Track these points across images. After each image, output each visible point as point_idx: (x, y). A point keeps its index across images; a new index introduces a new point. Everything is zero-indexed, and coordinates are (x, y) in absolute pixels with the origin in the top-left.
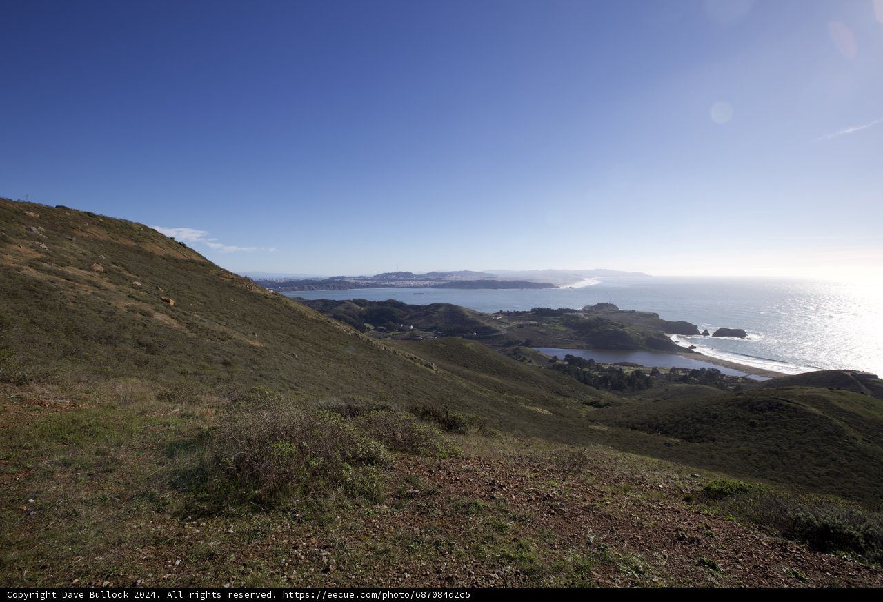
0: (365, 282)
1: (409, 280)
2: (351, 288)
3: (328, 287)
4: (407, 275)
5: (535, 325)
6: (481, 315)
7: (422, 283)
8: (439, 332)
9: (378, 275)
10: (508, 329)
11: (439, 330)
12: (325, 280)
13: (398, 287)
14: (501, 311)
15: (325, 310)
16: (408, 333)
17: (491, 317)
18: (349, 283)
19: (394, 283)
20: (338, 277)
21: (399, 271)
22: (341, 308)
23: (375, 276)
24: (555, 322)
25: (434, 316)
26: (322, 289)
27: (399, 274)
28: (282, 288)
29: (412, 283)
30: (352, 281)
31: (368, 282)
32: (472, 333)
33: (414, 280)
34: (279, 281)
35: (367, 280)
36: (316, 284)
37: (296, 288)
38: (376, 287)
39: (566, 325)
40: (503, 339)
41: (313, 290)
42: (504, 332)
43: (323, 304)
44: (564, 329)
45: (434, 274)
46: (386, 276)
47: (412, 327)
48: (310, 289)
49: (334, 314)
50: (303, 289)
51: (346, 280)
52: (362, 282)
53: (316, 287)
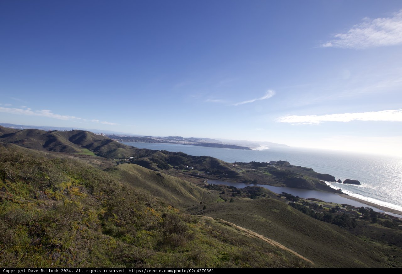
0: (161, 140)
1: (182, 141)
2: (155, 142)
3: (144, 141)
4: (180, 138)
5: (255, 171)
6: (227, 164)
7: (188, 142)
8: (208, 172)
9: (167, 137)
10: (243, 173)
11: (208, 171)
12: (142, 137)
13: (177, 143)
14: (236, 162)
15: (147, 155)
16: (192, 171)
17: (232, 165)
18: (154, 140)
19: (174, 142)
21: (177, 136)
22: (155, 155)
23: (165, 138)
24: (265, 170)
25: (203, 162)
26: (141, 142)
27: (177, 137)
28: (122, 140)
29: (183, 142)
30: (155, 139)
31: (163, 140)
32: (226, 174)
33: (184, 141)
34: (120, 136)
35: (162, 139)
36: (138, 139)
37: (129, 140)
38: (167, 143)
39: (270, 172)
40: (242, 178)
41: (137, 142)
42: (241, 175)
44: (271, 175)
45: (192, 138)
46: (171, 138)
47: (193, 168)
49: (152, 158)
50: (132, 141)
51: (152, 138)
52: (160, 140)
53: (138, 141)
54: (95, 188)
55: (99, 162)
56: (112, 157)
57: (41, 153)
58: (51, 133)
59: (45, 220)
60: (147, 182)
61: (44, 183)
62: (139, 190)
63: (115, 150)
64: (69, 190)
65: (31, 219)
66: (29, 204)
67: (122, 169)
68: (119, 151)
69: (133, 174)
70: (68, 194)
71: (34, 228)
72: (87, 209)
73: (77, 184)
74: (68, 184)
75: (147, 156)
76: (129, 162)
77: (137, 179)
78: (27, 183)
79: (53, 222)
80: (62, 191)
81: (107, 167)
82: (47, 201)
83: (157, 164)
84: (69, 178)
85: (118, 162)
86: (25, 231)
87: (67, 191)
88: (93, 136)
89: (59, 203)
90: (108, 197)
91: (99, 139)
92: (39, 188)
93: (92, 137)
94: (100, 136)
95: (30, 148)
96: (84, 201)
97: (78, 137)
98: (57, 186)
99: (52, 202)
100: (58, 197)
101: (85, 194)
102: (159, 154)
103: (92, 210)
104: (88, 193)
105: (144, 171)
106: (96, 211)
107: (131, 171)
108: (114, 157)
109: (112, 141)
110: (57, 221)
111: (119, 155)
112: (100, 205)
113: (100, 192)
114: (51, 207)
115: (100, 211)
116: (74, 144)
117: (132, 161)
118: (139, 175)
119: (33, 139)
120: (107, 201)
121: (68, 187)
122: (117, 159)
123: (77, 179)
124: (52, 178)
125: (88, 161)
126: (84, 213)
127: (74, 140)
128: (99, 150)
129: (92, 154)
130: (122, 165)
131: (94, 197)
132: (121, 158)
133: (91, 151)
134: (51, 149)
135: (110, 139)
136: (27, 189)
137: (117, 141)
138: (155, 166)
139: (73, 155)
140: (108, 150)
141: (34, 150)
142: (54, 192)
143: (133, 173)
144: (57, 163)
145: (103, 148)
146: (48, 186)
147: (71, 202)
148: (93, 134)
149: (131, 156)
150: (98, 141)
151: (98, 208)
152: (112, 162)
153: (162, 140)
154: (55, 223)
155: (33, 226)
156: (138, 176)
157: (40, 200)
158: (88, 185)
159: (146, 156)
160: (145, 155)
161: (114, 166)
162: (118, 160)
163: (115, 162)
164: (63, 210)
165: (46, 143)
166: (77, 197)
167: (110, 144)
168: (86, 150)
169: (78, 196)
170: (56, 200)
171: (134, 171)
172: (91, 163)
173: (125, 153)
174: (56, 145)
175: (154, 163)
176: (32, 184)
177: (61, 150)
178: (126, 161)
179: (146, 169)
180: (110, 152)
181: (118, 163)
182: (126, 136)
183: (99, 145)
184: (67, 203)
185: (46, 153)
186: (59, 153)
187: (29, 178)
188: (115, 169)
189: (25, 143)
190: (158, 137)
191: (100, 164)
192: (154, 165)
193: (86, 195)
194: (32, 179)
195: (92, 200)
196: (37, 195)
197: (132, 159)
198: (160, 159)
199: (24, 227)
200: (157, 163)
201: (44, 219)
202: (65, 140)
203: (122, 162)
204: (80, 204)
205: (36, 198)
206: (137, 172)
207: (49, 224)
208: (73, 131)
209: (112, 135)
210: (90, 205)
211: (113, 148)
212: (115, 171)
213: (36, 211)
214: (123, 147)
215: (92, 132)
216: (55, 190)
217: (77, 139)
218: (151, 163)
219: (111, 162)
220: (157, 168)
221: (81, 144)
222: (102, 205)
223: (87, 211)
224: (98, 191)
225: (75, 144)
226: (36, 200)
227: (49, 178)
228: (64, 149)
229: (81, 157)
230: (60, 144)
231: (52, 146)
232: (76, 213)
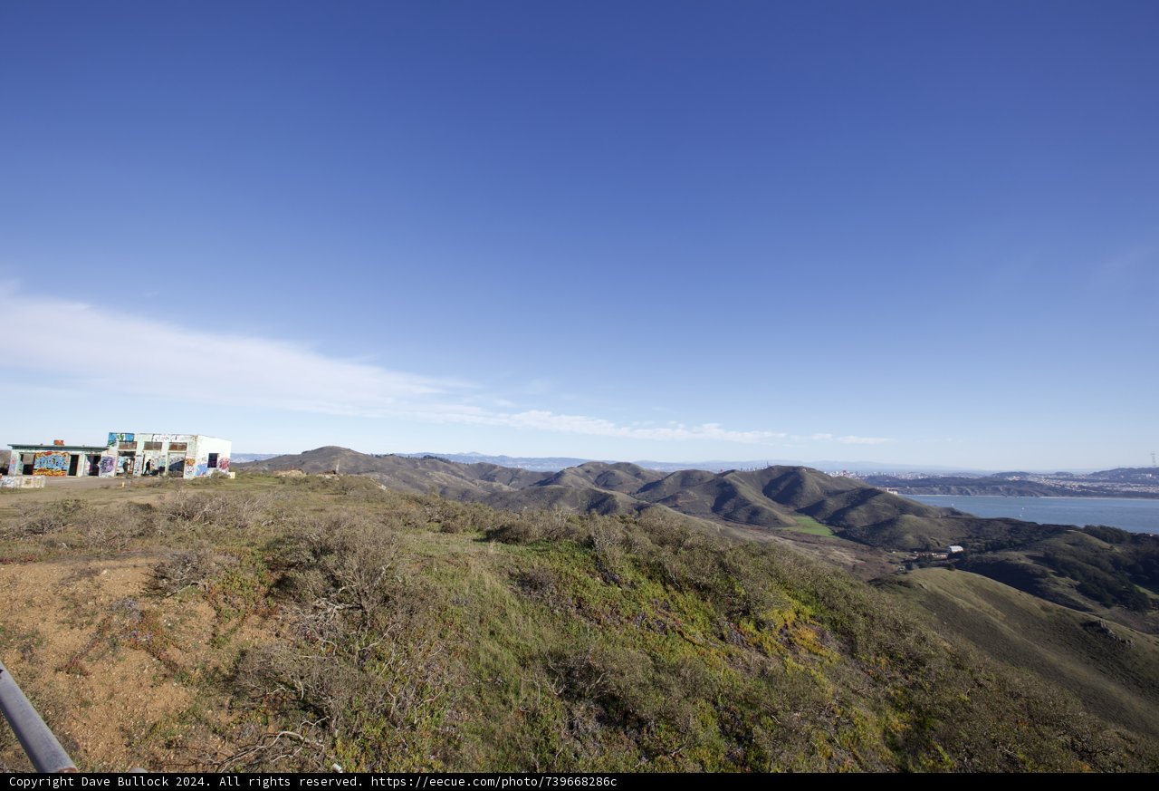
2: (1046, 495)
3: (996, 491)
12: (985, 478)
15: (1018, 541)
18: (1041, 485)
20: (1011, 474)
26: (986, 493)
28: (913, 489)
30: (1043, 481)
31: (1085, 484)
34: (903, 477)
35: (1078, 480)
36: (972, 485)
37: (936, 489)
41: (969, 494)
43: (1009, 527)
48: (961, 492)
49: (1046, 555)
50: (949, 491)
51: (1031, 480)
52: (1069, 483)
53: (973, 490)
54: (861, 640)
55: (848, 557)
56: (885, 542)
57: (710, 525)
58: (725, 477)
59: (749, 702)
60: (1039, 649)
61: (733, 604)
62: (1019, 678)
63: (891, 522)
64: (791, 631)
65: (720, 692)
66: (713, 652)
67: (925, 587)
68: (906, 526)
69: (971, 609)
70: (790, 644)
71: (727, 715)
72: (848, 701)
73: (808, 617)
74: (787, 617)
75: (1019, 545)
76: (948, 562)
77: (992, 631)
78: (704, 600)
79: (767, 714)
80: (776, 633)
81: (876, 574)
82: (745, 651)
83: (1078, 582)
84: (787, 597)
85: (908, 561)
86: (713, 717)
87: (787, 636)
88: (822, 481)
89: (774, 666)
90: (907, 678)
91: (839, 489)
92: (727, 615)
93: (818, 483)
94: (839, 478)
95: (690, 513)
96: (835, 676)
97: (783, 485)
98: (762, 616)
99: (758, 657)
100: (769, 648)
101: (832, 651)
102: (1077, 540)
103: (860, 710)
104: (842, 651)
105: (1017, 603)
106: (873, 717)
107: (962, 598)
108: (892, 542)
109: (878, 493)
110: (776, 714)
111: (910, 538)
112: (883, 701)
113: (878, 655)
114: (757, 671)
115: (887, 719)
116: (776, 503)
117: (957, 562)
118: (996, 616)
119: (691, 493)
120: (905, 692)
121: (788, 623)
122: (904, 550)
123: (806, 603)
124: (751, 594)
125: (817, 552)
126: (839, 711)
127: (775, 492)
128: (843, 519)
129: (824, 531)
130: (926, 571)
131: (863, 670)
132: (916, 550)
133: (820, 523)
134: (728, 517)
135: (870, 487)
136: (704, 611)
137: (895, 493)
138: (1067, 590)
139: (778, 533)
140: (871, 522)
141: (696, 519)
142: (758, 630)
143: (969, 605)
144: (754, 556)
145: (854, 514)
146: (743, 611)
147: (802, 668)
148: (820, 474)
149: (954, 545)
150: (837, 493)
151: (880, 709)
152: (889, 561)
153: (1081, 487)
154: (772, 718)
155: (726, 709)
156: (993, 619)
157: (732, 647)
158: (839, 626)
159: (1016, 547)
160: (1010, 542)
161: (896, 573)
162: (907, 556)
163: (896, 560)
164: (785, 686)
165: (717, 499)
166: (815, 657)
167: (875, 502)
168: (807, 520)
169: (816, 654)
170: (765, 654)
171: (975, 600)
172: (824, 558)
173: (930, 534)
174: (736, 508)
175: (1061, 575)
176: (711, 601)
177: (749, 518)
178: (937, 560)
179: (1025, 595)
180: (878, 526)
181: (908, 565)
182: (922, 475)
183: (842, 505)
184: (792, 668)
185: (719, 526)
186: (745, 526)
187: (706, 588)
188: (900, 583)
189: (680, 502)
190: (1058, 474)
191: (851, 565)
192: (1063, 585)
193: (837, 655)
194: (710, 589)
195: (858, 675)
196: (725, 632)
197: (958, 554)
198: (1088, 562)
199: (710, 707)
200: (1073, 577)
201: (746, 699)
202: (755, 493)
203: (922, 563)
204: (825, 680)
205: (722, 638)
206: (987, 605)
207: (759, 716)
208: (771, 468)
209: (876, 473)
210: (855, 692)
211: (886, 515)
212: (904, 589)
213: (727, 672)
214: (920, 512)
215: (818, 468)
216: (759, 625)
217: (781, 489)
218: (1044, 575)
219: (884, 559)
220: (1078, 598)
221: (794, 504)
222: (888, 698)
223: (847, 706)
224: (870, 650)
225: (778, 502)
226: (723, 644)
227: (743, 592)
228: (754, 517)
229: (798, 538)
230: (745, 503)
231: (729, 510)
232: (820, 706)
